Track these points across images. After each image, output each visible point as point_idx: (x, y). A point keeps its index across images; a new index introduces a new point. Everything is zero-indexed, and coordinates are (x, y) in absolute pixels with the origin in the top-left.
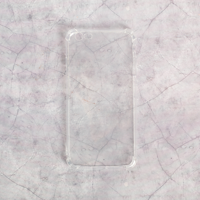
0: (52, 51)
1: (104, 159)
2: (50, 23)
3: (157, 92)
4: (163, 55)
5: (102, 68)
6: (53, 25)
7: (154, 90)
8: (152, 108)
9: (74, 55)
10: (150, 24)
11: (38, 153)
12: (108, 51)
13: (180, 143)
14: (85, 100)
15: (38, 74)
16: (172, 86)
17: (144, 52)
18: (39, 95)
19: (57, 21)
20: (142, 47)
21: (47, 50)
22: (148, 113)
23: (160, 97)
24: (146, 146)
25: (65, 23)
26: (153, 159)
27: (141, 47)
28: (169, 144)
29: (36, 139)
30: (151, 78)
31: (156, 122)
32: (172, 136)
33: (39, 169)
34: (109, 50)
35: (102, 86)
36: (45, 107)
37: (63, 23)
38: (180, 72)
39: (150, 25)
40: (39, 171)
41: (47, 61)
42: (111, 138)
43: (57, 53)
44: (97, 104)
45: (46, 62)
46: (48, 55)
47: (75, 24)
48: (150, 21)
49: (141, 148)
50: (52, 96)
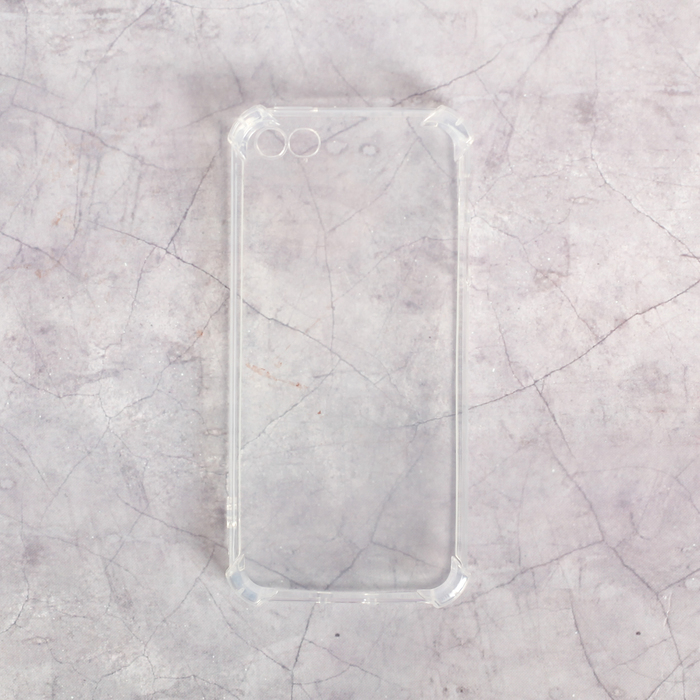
0: (113, 148)
1: (338, 632)
2: (105, 21)
3: (579, 338)
4: (609, 172)
5: (334, 229)
6: (118, 33)
7: (565, 330)
8: (556, 408)
9: (211, 166)
10: (553, 32)
11: (44, 599)
12: (361, 149)
13: (680, 566)
14: (255, 368)
15: (50, 252)
16: (646, 314)
17: (526, 156)
18: (52, 343)
19: (137, 14)
20: (515, 136)
21: (91, 146)
22: (536, 430)
23: (595, 359)
24: (524, 575)
25: (171, 21)
26: (558, 634)
27: (510, 135)
28: (631, 569)
29: (37, 537)
30: (553, 276)
31: (571, 473)
32: (643, 533)
33: (47, 670)
34: (369, 145)
35: (333, 308)
36: (79, 397)
37: (163, 21)
38: (686, 252)
39: (551, 35)
40: (51, 681)
41: (88, 190)
42: (371, 541)
43: (136, 157)
44: (312, 388)
45: (83, 194)
46: (93, 164)
47: (217, 27)
48: (555, 20)
49: (502, 585)
50: (108, 351)
